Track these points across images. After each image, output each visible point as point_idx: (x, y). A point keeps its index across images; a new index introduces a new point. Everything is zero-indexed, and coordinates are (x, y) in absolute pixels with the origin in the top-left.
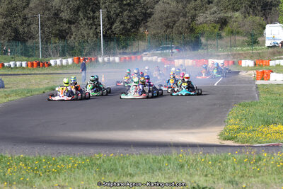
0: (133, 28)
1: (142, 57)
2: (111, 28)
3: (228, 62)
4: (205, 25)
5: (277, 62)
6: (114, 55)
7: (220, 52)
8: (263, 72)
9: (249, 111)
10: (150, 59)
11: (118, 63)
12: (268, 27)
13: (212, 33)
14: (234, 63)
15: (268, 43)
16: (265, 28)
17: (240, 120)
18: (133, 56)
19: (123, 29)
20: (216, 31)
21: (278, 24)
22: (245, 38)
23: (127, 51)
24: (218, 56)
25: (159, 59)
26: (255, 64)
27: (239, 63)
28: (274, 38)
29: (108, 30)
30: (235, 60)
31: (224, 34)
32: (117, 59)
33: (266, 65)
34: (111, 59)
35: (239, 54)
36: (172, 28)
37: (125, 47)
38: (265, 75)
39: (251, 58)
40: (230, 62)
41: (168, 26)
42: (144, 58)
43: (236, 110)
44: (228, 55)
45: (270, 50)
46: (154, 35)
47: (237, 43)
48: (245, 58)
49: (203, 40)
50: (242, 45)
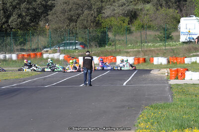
0: (32, 22)
1: (42, 54)
2: (7, 22)
3: (139, 59)
4: (113, 19)
5: (193, 59)
6: (11, 52)
7: (129, 48)
8: (177, 71)
9: (162, 114)
10: (51, 56)
11: (15, 61)
12: (183, 20)
13: (120, 27)
14: (145, 60)
15: (183, 38)
16: (179, 22)
17: (152, 124)
18: (32, 53)
19: (21, 23)
20: (125, 25)
21: (194, 18)
22: (158, 33)
23: (25, 48)
24: (127, 53)
25: (62, 57)
26: (169, 62)
27: (151, 60)
28: (189, 33)
29: (4, 23)
30: (146, 57)
31: (133, 28)
32: (14, 56)
33: (180, 63)
34: (8, 56)
35: (151, 51)
36: (76, 22)
37: (23, 43)
38: (180, 74)
39: (164, 55)
40: (141, 59)
41: (71, 20)
42: (45, 56)
43: (147, 113)
44: (139, 52)
45: (185, 46)
46: (56, 30)
47: (149, 38)
48: (157, 55)
49: (110, 35)
50: (154, 40)
